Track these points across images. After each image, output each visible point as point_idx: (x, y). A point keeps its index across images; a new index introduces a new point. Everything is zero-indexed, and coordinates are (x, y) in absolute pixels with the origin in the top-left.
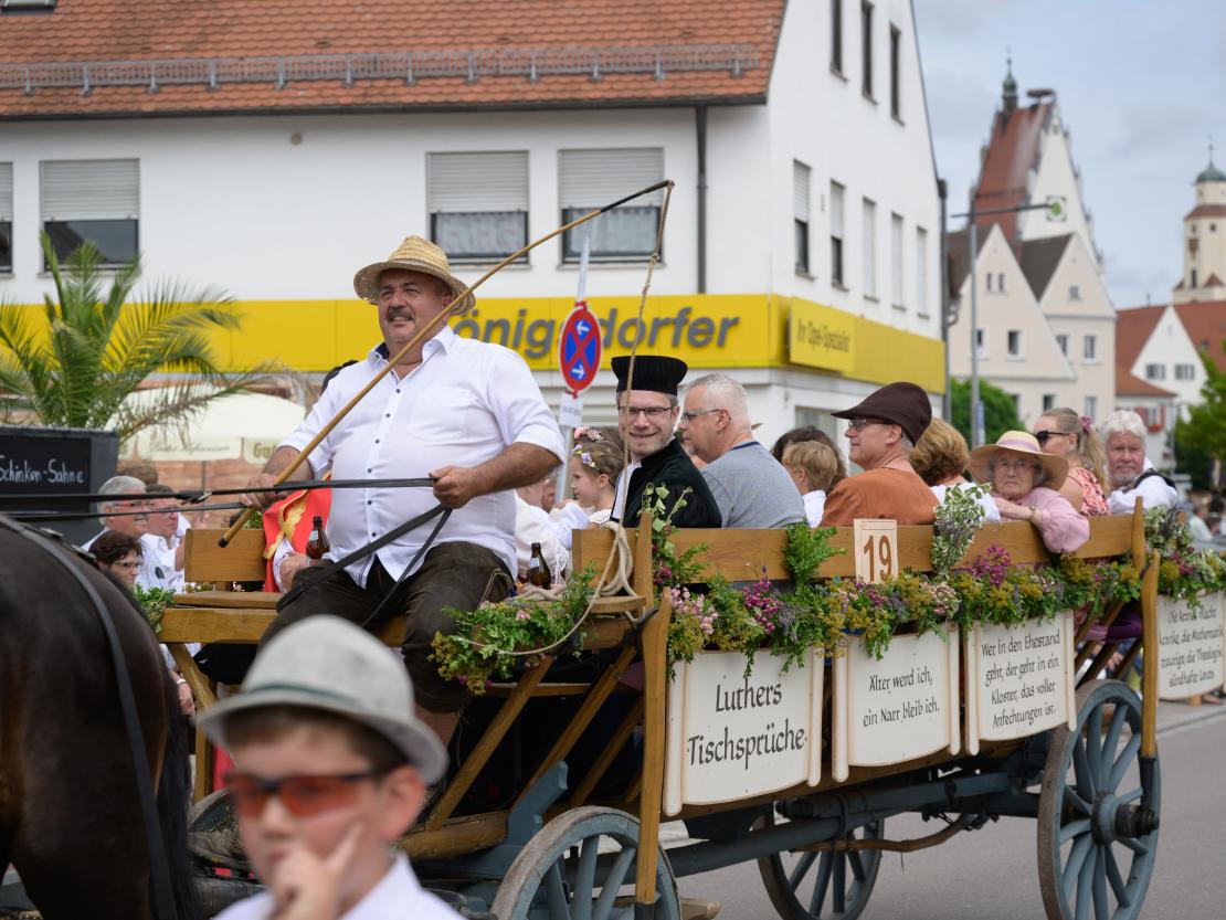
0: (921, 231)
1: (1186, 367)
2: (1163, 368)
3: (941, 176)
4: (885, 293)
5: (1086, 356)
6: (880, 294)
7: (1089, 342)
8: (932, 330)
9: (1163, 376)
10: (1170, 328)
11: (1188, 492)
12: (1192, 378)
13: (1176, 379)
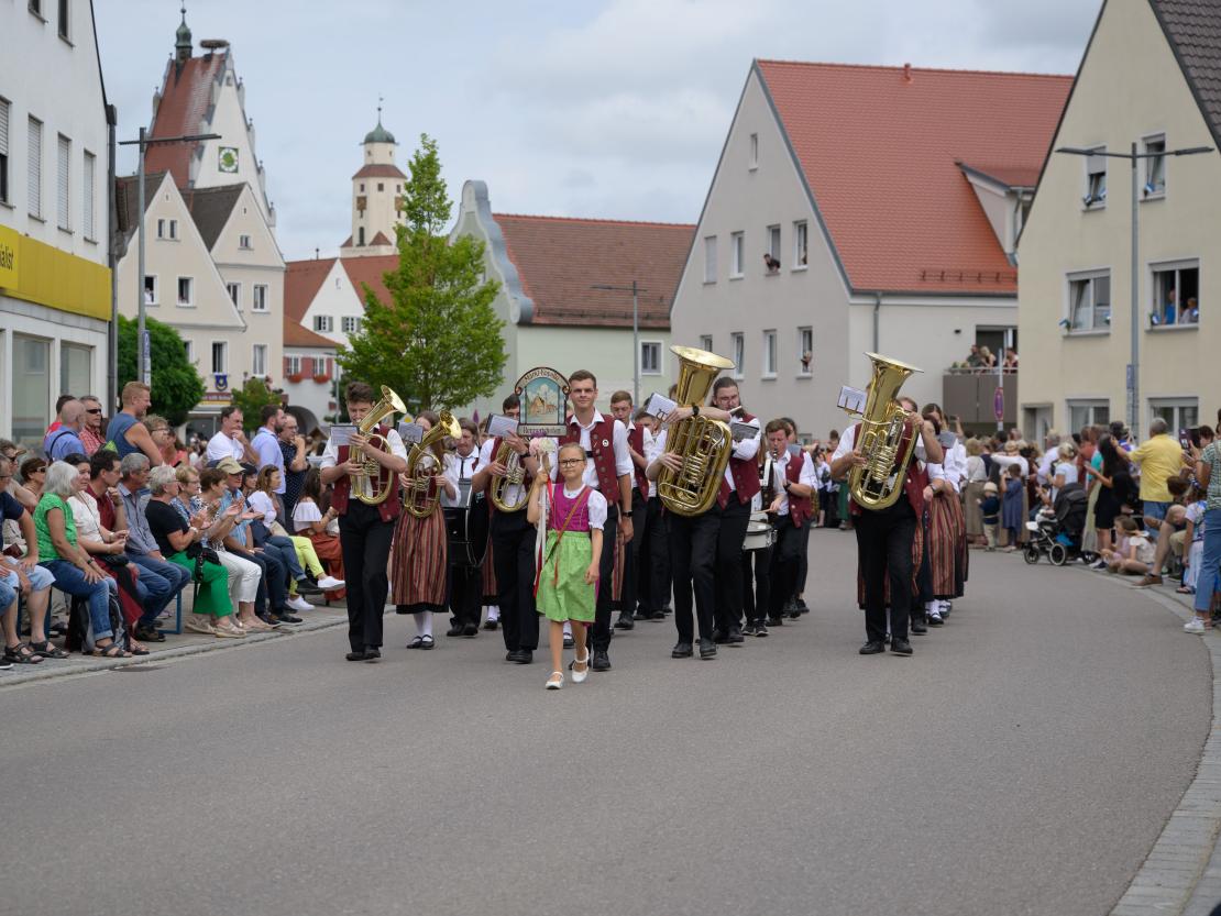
0: (89, 155)
1: (352, 320)
2: (331, 319)
3: (109, 103)
4: (50, 212)
5: (256, 306)
6: (43, 216)
7: (258, 291)
8: (99, 255)
9: (331, 330)
10: (337, 281)
12: (358, 330)
13: (343, 331)
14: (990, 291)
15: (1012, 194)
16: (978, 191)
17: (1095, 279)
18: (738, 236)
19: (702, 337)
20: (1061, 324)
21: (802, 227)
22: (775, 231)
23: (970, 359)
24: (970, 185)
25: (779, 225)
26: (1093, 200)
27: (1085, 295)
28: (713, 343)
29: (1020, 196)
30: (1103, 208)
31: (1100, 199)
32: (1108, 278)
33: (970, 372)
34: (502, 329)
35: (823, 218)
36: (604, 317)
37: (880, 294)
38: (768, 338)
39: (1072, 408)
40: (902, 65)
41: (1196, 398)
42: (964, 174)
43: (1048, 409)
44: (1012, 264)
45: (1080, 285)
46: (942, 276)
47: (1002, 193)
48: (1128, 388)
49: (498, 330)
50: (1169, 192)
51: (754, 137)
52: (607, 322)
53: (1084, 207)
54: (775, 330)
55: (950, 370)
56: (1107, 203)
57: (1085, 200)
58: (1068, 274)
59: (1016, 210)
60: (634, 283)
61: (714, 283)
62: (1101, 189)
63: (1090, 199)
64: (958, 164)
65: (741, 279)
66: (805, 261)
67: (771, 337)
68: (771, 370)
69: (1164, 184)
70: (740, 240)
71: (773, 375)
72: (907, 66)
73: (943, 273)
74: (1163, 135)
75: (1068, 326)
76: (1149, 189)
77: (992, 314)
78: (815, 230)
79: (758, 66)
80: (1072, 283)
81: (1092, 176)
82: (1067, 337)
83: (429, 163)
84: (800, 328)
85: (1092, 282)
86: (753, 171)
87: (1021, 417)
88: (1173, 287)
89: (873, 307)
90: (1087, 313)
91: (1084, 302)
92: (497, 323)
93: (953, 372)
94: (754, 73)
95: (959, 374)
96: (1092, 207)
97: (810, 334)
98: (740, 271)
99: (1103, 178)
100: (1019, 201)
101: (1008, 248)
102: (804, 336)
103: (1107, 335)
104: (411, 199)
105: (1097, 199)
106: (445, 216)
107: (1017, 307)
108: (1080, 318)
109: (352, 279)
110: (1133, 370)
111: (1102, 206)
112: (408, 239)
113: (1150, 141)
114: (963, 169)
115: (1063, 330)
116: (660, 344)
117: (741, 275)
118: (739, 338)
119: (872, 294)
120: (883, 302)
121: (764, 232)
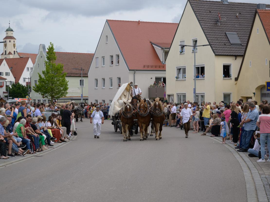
1: (8, 73)
2: (3, 73)
9: (3, 75)
10: (4, 64)
12: (9, 75)
13: (6, 75)
14: (158, 70)
15: (162, 49)
16: (154, 48)
18: (103, 57)
19: (95, 79)
21: (118, 56)
22: (112, 57)
23: (154, 84)
24: (153, 47)
25: (113, 55)
27: (180, 72)
28: (98, 80)
32: (185, 68)
33: (154, 87)
34: (68, 83)
35: (123, 54)
37: (135, 70)
39: (178, 95)
40: (138, 21)
41: (204, 93)
42: (152, 45)
43: (173, 95)
44: (162, 64)
45: (179, 70)
46: (148, 66)
47: (160, 49)
48: (194, 93)
49: (67, 83)
50: (198, 51)
51: (107, 36)
52: (72, 75)
53: (180, 53)
56: (185, 53)
58: (177, 67)
59: (163, 52)
60: (82, 68)
61: (98, 67)
62: (184, 50)
63: (181, 52)
64: (150, 42)
65: (104, 67)
66: (119, 63)
67: (111, 79)
68: (111, 85)
69: (197, 49)
71: (112, 87)
72: (139, 21)
74: (197, 39)
76: (194, 50)
77: (160, 75)
78: (121, 57)
80: (177, 69)
81: (181, 47)
82: (177, 80)
83: (52, 48)
84: (118, 77)
85: (182, 69)
86: (107, 43)
87: (167, 97)
89: (134, 73)
90: (181, 75)
91: (180, 73)
92: (66, 81)
93: (151, 87)
94: (107, 22)
96: (181, 53)
97: (120, 79)
98: (104, 65)
99: (184, 47)
100: (164, 50)
101: (161, 61)
103: (186, 80)
104: (48, 56)
105: (182, 52)
106: (55, 59)
107: (166, 73)
108: (179, 76)
109: (7, 64)
110: (195, 90)
111: (184, 53)
112: (48, 64)
113: (194, 40)
114: (152, 44)
115: (176, 79)
116: (84, 80)
117: (104, 66)
118: (104, 80)
119: (133, 70)
120: (136, 72)
121: (109, 57)
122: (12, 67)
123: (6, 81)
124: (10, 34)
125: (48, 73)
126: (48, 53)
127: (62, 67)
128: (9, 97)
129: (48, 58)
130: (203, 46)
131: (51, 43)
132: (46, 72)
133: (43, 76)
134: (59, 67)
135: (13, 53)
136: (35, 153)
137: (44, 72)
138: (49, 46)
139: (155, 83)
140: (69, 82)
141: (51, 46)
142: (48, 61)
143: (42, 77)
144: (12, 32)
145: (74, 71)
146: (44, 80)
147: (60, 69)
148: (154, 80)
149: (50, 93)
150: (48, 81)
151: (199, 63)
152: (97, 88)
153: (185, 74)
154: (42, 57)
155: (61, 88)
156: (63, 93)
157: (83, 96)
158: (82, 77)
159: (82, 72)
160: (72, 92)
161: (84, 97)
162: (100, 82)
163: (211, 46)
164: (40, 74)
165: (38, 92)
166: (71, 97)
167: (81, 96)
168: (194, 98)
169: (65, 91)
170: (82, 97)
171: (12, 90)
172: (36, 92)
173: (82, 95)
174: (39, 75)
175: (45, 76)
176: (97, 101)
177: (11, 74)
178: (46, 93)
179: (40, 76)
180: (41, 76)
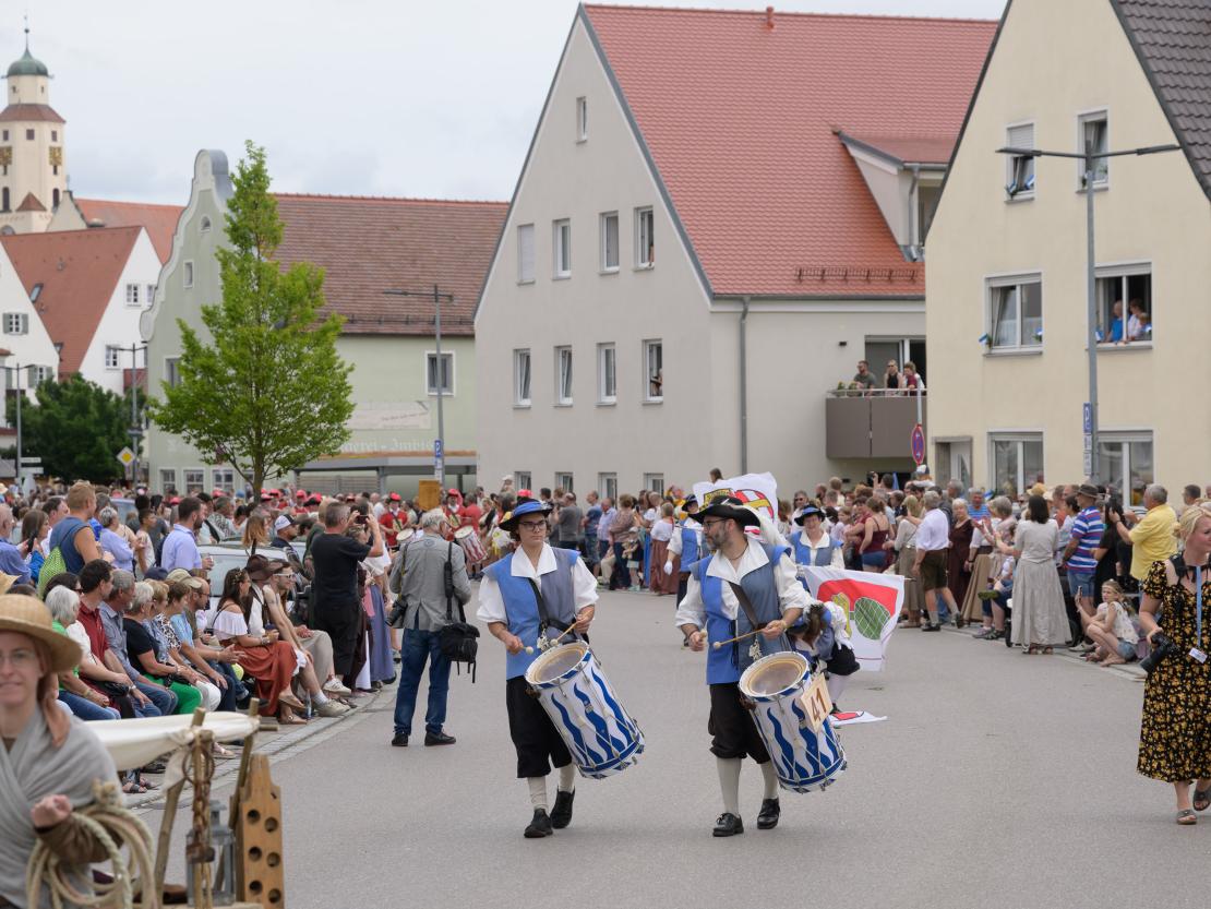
1: (17, 317)
11: (37, 478)
12: (26, 331)
13: (5, 332)
14: (882, 293)
15: (906, 171)
16: (859, 163)
17: (1022, 286)
18: (562, 226)
19: (516, 351)
20: (981, 340)
21: (648, 216)
22: (611, 220)
23: (860, 378)
24: (852, 160)
25: (616, 212)
26: (1019, 187)
27: (1009, 304)
28: (532, 360)
29: (916, 175)
30: (1032, 199)
31: (1027, 188)
32: (1039, 284)
33: (860, 394)
34: (350, 375)
35: (674, 204)
36: (380, 322)
38: (603, 354)
39: (996, 442)
40: (764, 9)
41: (1150, 432)
42: (844, 146)
43: (968, 443)
44: (908, 260)
45: (1004, 293)
46: (823, 275)
47: (893, 170)
48: (1086, 431)
49: (345, 376)
50: (1113, 181)
51: (582, 101)
52: (384, 329)
53: (1005, 196)
54: (613, 343)
55: (834, 393)
56: (1036, 194)
57: (1008, 189)
58: (989, 279)
59: (911, 192)
60: (436, 287)
61: (533, 283)
62: (1032, 177)
63: (1014, 188)
65: (568, 279)
66: (651, 258)
67: (607, 352)
68: (608, 393)
69: (1106, 172)
70: (564, 229)
71: (611, 400)
72: (770, 10)
73: (824, 271)
74: (1105, 111)
75: (990, 343)
76: (1088, 178)
77: (891, 322)
79: (583, 12)
80: (992, 289)
81: (1016, 160)
82: (989, 356)
83: (257, 175)
84: (646, 341)
85: (1018, 288)
86: (585, 142)
87: (931, 451)
88: (1119, 297)
89: (740, 316)
90: (1014, 325)
91: (1008, 313)
92: (341, 366)
93: (838, 395)
94: (580, 20)
95: (846, 397)
96: (1016, 198)
97: (659, 348)
98: (564, 268)
99: (1030, 162)
100: (915, 181)
101: (901, 240)
102: (651, 351)
103: (1041, 353)
104: (235, 219)
105: (1023, 187)
106: (275, 240)
107: (924, 313)
108: (1004, 333)
109: (15, 263)
110: (1091, 410)
111: (1029, 196)
112: (234, 268)
113: (1089, 119)
114: (843, 140)
115: (983, 347)
116: (450, 355)
117: (567, 274)
118: (566, 354)
119: (737, 301)
120: (751, 309)
121: (596, 220)
122: (41, 286)
123: (9, 362)
124: (30, 91)
125: (233, 318)
126: (232, 206)
127: (318, 287)
128: (24, 454)
129: (237, 234)
130: (1140, 152)
131: (249, 143)
132: (223, 314)
133: (206, 339)
134: (301, 283)
135: (48, 202)
136: (148, 786)
137: (210, 317)
138: (242, 162)
139: (862, 372)
140: (354, 372)
141: (254, 162)
142: (236, 248)
143: (203, 345)
144: (41, 80)
145: (394, 305)
146: (212, 361)
147: (301, 298)
148: (858, 353)
149: (250, 437)
150: (233, 364)
151: (1117, 257)
152: (526, 402)
153: (1034, 320)
154: (207, 224)
155: (312, 405)
156: (324, 435)
157: (448, 447)
158: (438, 336)
159: (437, 310)
160: (380, 426)
161: (455, 454)
162: (545, 368)
163: (1188, 155)
164: (190, 327)
165: (178, 431)
166: (375, 454)
167: (431, 447)
168: (1089, 460)
169: (331, 422)
170: (440, 454)
171: (39, 419)
172: (167, 429)
173: (440, 442)
174: (182, 333)
175: (219, 337)
176: (526, 479)
177: (35, 322)
178: (223, 432)
179: (189, 338)
180: (196, 336)
